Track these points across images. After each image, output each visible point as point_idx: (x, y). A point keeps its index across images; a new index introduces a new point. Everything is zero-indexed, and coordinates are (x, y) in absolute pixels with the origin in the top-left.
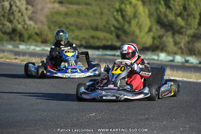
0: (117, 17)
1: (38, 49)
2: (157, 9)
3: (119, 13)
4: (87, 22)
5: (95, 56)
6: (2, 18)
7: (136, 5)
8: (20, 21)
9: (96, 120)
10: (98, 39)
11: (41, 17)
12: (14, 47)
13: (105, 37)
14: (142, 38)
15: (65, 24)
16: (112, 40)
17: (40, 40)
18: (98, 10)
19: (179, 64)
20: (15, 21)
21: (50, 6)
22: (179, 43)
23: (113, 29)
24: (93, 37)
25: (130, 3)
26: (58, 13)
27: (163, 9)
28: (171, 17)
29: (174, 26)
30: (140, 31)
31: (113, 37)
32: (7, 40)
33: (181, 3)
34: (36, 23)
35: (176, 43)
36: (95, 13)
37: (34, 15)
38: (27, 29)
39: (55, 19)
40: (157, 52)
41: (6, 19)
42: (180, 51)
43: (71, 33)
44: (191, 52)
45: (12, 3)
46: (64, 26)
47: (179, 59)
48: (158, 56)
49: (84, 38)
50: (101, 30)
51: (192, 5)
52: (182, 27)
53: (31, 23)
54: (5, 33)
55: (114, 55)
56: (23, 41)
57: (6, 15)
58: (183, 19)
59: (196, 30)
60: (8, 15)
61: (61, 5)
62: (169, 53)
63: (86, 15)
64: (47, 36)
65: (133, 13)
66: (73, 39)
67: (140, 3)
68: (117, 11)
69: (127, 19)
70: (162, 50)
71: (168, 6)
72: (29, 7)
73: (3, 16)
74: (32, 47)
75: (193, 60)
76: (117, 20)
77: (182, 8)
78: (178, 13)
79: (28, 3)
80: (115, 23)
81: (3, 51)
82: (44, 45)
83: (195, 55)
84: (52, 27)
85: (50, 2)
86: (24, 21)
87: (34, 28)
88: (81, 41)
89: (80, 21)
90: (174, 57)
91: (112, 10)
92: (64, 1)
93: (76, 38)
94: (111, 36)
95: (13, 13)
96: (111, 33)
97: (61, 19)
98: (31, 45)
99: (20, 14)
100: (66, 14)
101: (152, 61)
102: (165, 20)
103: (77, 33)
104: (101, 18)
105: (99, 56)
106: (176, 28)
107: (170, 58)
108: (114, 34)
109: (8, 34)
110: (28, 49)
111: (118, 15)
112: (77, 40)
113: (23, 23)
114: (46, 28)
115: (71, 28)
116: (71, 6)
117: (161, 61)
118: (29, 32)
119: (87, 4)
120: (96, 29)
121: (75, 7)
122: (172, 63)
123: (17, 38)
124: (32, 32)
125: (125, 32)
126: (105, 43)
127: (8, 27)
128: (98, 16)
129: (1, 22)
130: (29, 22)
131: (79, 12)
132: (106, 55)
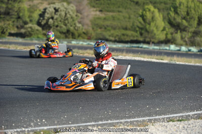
0: (139, 20)
1: (85, 44)
2: (168, 14)
4: (119, 24)
5: (125, 48)
6: (60, 23)
7: (154, 11)
8: (72, 24)
10: (127, 36)
11: (87, 21)
12: (68, 42)
13: (132, 34)
14: (158, 35)
15: (104, 26)
16: (137, 36)
17: (86, 37)
18: (127, 16)
19: (184, 52)
20: (68, 25)
22: (185, 38)
23: (137, 29)
24: (123, 35)
25: (149, 10)
26: (99, 18)
27: (172, 14)
28: (179, 20)
29: (181, 26)
30: (158, 30)
32: (63, 38)
33: (185, 10)
34: (83, 26)
35: (182, 38)
36: (125, 18)
37: (82, 20)
38: (77, 30)
39: (97, 23)
40: (168, 44)
41: (63, 23)
42: (184, 43)
43: (108, 32)
44: (193, 44)
45: (67, 12)
46: (103, 27)
47: (184, 49)
48: (169, 47)
49: (117, 35)
50: (130, 30)
51: (193, 12)
52: (186, 27)
53: (80, 25)
54: (61, 33)
55: (138, 47)
56: (75, 38)
57: (62, 20)
58: (187, 21)
59: (196, 28)
60: (65, 20)
61: (100, 12)
62: (177, 45)
63: (119, 19)
64: (91, 34)
65: (151, 18)
66: (110, 36)
67: (156, 11)
68: (141, 16)
69: (148, 21)
70: (172, 43)
71: (176, 12)
72: (79, 14)
73: (60, 21)
74: (81, 43)
75: (194, 50)
76: (140, 23)
77: (186, 13)
78: (183, 17)
79: (78, 11)
80: (139, 25)
82: (90, 41)
83: (195, 46)
84: (95, 28)
85: (93, 11)
86: (75, 24)
87: (82, 29)
88: (115, 37)
89: (115, 23)
90: (181, 48)
91: (137, 15)
92: (103, 10)
93: (112, 35)
94: (136, 34)
95: (67, 19)
96: (137, 31)
97: (101, 22)
98: (80, 41)
99: (72, 20)
100: (105, 19)
101: (165, 51)
102: (174, 22)
103: (112, 32)
104: (129, 21)
105: (128, 48)
106: (182, 28)
107: (178, 48)
108: (138, 32)
109: (64, 33)
110: (78, 44)
112: (112, 37)
113: (74, 26)
114: (90, 29)
115: (108, 28)
116: (108, 13)
117: (172, 50)
118: (79, 32)
119: (119, 12)
120: (126, 29)
121: (111, 14)
122: (179, 52)
123: (70, 36)
124: (80, 31)
125: (147, 31)
126: (132, 38)
128: (127, 20)
129: (59, 25)
130: (78, 25)
131: (113, 17)
132: (133, 47)
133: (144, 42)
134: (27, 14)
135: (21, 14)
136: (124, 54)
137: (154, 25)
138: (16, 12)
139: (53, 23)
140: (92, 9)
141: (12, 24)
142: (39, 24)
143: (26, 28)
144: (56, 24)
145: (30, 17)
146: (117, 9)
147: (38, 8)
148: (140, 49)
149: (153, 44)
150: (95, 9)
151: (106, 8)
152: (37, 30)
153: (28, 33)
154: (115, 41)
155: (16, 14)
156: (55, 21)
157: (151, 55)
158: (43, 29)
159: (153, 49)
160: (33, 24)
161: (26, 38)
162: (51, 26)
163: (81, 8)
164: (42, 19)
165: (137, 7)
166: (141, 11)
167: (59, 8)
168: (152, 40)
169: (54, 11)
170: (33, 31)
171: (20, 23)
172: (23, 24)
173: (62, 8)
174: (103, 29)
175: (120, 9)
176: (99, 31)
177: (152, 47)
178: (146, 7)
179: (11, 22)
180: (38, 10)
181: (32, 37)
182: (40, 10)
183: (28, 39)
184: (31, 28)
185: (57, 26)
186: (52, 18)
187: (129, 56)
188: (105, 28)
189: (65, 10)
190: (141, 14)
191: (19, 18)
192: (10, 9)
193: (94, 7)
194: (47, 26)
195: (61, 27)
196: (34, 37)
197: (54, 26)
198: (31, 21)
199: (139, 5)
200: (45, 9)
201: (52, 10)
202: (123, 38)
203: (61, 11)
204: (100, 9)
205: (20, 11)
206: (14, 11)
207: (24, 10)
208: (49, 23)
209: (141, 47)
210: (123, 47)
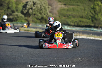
0: (92, 11)
3: (93, 10)
4: (77, 14)
5: (81, 31)
6: (37, 12)
9: (80, 61)
10: (83, 22)
11: (55, 11)
12: (42, 26)
13: (86, 21)
15: (67, 15)
16: (90, 22)
18: (83, 8)
20: (43, 14)
21: (60, 6)
23: (90, 17)
24: (80, 21)
25: (98, 5)
26: (64, 10)
31: (90, 21)
32: (39, 23)
34: (53, 14)
36: (81, 9)
37: (52, 10)
39: (62, 13)
41: (39, 12)
43: (70, 19)
45: (41, 5)
50: (85, 18)
53: (51, 14)
54: (38, 19)
55: (90, 30)
57: (38, 10)
60: (40, 10)
61: (65, 6)
63: (77, 10)
65: (99, 10)
66: (71, 22)
68: (92, 9)
69: (97, 12)
72: (50, 7)
73: (37, 11)
79: (49, 5)
80: (91, 14)
81: (37, 28)
85: (60, 4)
86: (47, 13)
88: (75, 23)
89: (74, 13)
91: (90, 8)
92: (67, 4)
93: (72, 22)
95: (42, 10)
96: (89, 19)
97: (65, 13)
99: (45, 10)
100: (68, 10)
103: (73, 19)
105: (83, 31)
108: (91, 20)
109: (40, 19)
111: (92, 10)
112: (73, 22)
113: (46, 14)
114: (58, 17)
115: (70, 17)
116: (70, 6)
119: (78, 5)
120: (82, 17)
121: (72, 7)
123: (44, 21)
125: (96, 19)
126: (86, 24)
127: (40, 16)
128: (83, 11)
129: (36, 14)
130: (49, 14)
131: (74, 9)
132: (87, 30)
133: (95, 27)
134: (14, 5)
135: (10, 6)
136: (81, 34)
137: (100, 15)
138: (7, 4)
139: (32, 12)
140: (59, 3)
141: (4, 12)
142: (22, 13)
143: (14, 16)
144: (34, 13)
145: (16, 7)
146: (76, 4)
147: (22, 1)
148: (91, 31)
149: (100, 28)
150: (61, 3)
151: (69, 3)
152: (21, 17)
153: (14, 19)
154: (74, 26)
155: (7, 5)
156: (34, 11)
157: (100, 36)
158: (25, 16)
159: (101, 32)
160: (18, 13)
161: (13, 22)
162: (30, 14)
163: (52, 2)
164: (24, 9)
165: (90, 2)
166: (92, 5)
167: (36, 2)
168: (100, 25)
169: (33, 4)
170: (18, 18)
171: (10, 11)
172: (12, 13)
173: (38, 2)
174: (66, 17)
175: (78, 4)
176: (64, 18)
177: (99, 30)
178: (96, 2)
179: (3, 11)
180: (22, 3)
181: (17, 22)
182: (23, 3)
183: (15, 22)
184: (17, 15)
185: (35, 14)
186: (32, 9)
187: (84, 36)
188: (68, 17)
189: (40, 3)
190: (92, 7)
191: (9, 8)
192: (3, 2)
193: (60, 2)
194: (28, 14)
195: (37, 15)
196: (19, 22)
197: (32, 14)
198: (17, 10)
199: (91, 1)
200: (27, 2)
201: (32, 3)
202: (80, 23)
203: (37, 4)
204: (65, 3)
205: (9, 4)
206: (5, 3)
207: (13, 3)
208: (29, 12)
209: (93, 30)
210: (80, 30)
